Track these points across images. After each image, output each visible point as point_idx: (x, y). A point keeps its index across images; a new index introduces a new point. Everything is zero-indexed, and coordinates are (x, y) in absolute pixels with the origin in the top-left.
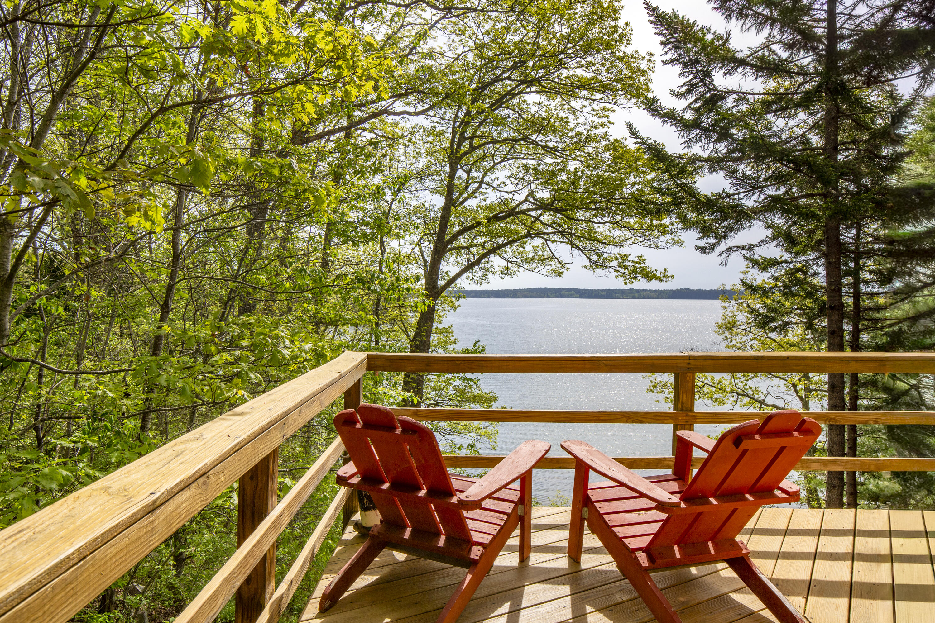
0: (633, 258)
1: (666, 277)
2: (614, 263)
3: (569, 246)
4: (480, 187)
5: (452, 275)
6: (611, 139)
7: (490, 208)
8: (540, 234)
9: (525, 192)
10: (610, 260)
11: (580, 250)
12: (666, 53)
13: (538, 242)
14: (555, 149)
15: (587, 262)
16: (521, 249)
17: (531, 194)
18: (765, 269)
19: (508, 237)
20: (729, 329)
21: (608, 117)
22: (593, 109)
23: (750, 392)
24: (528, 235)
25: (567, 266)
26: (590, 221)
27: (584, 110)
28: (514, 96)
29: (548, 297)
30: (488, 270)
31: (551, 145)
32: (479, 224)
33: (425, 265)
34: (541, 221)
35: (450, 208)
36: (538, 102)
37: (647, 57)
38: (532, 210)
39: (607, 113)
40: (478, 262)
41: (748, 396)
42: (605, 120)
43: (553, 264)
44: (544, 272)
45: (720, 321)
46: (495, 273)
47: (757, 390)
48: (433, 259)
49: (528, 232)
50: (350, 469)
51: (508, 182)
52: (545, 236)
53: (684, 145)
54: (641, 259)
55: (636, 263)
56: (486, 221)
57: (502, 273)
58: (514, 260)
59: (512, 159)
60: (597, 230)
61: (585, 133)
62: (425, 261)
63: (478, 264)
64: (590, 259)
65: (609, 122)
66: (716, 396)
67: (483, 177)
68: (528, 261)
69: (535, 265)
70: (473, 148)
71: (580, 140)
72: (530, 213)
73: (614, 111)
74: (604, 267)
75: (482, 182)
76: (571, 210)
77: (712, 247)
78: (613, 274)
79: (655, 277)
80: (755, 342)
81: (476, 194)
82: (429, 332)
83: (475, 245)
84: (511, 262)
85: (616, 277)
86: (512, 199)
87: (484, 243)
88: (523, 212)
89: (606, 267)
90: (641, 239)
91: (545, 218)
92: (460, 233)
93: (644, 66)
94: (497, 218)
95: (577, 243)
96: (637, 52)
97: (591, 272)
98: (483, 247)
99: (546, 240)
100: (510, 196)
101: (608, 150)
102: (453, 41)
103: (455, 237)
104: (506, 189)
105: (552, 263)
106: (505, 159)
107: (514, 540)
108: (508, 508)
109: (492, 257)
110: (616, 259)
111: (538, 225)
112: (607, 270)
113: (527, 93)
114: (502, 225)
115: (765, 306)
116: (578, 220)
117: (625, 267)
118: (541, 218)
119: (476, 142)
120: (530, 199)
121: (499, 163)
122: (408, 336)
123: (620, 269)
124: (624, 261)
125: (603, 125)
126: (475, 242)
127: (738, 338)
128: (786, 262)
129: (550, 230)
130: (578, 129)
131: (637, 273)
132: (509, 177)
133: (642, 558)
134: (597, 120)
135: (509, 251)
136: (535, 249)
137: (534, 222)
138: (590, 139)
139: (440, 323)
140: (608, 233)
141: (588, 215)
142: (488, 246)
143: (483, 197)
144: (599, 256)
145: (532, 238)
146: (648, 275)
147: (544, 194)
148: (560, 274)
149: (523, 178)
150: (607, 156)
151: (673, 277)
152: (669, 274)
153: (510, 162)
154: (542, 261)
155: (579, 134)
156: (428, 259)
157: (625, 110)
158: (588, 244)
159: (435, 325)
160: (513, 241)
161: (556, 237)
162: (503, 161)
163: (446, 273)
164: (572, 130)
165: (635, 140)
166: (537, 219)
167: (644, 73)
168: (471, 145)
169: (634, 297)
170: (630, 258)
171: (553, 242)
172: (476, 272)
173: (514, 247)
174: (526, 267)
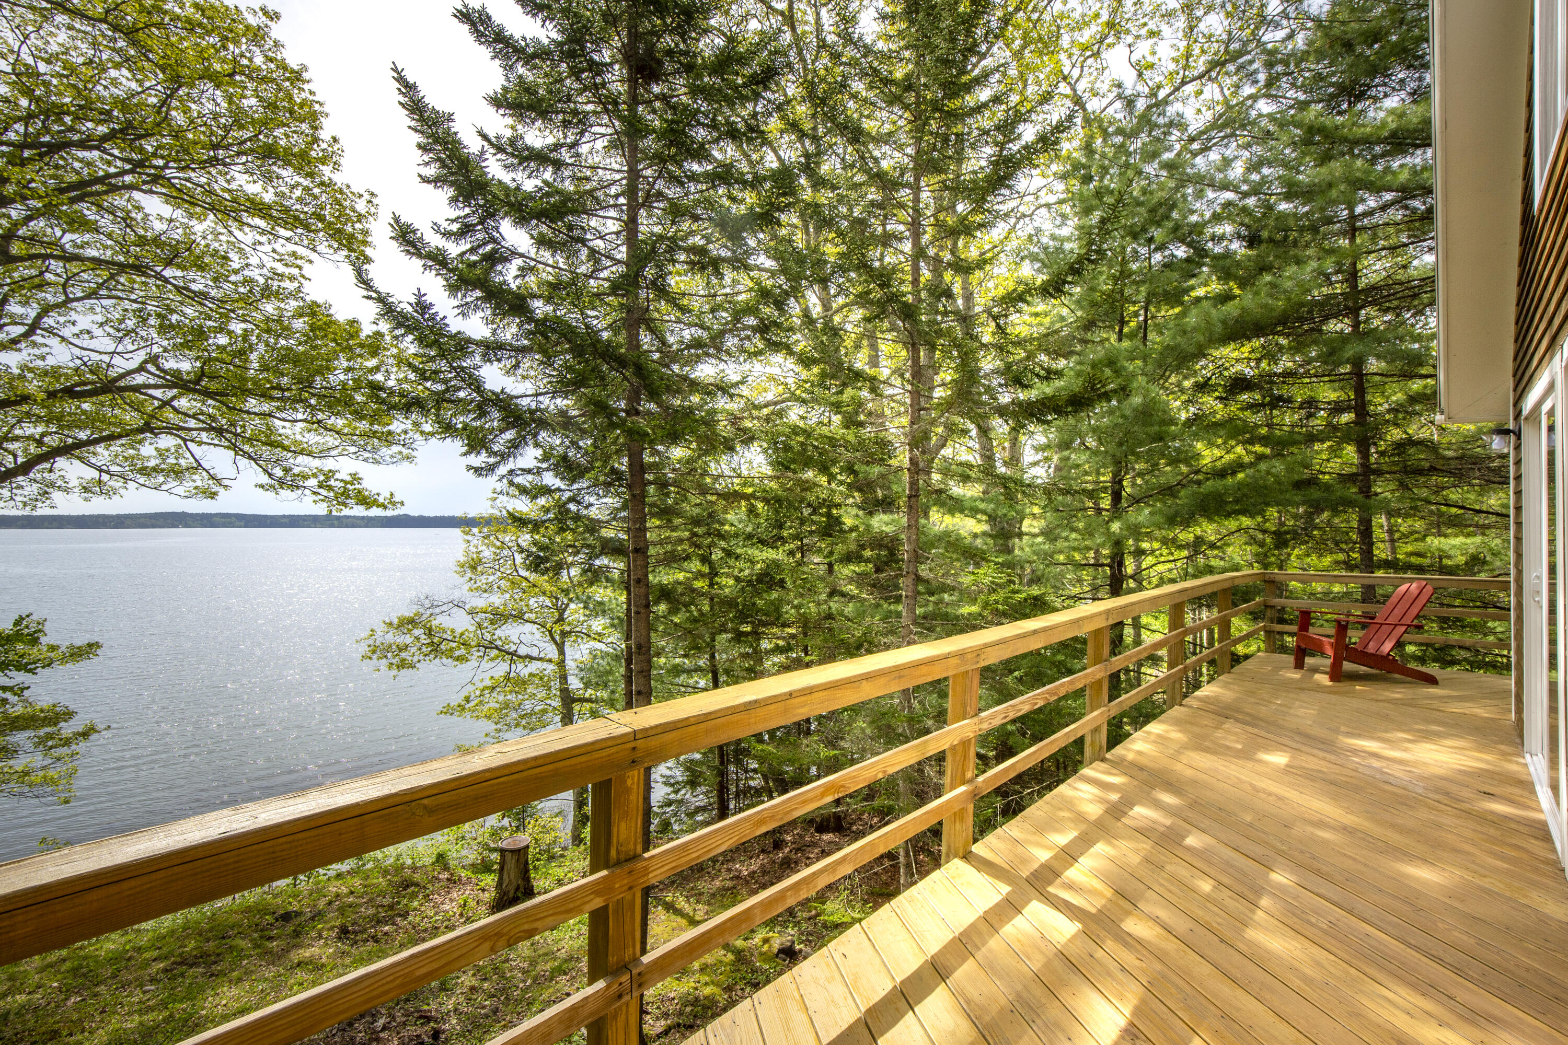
0: (344, 475)
1: (392, 502)
2: (312, 482)
3: (232, 453)
4: (30, 333)
6: (308, 298)
7: (54, 373)
8: (171, 429)
9: (141, 356)
10: (305, 477)
11: (250, 458)
12: (427, 164)
13: (167, 441)
14: (204, 295)
15: (265, 479)
16: (132, 452)
17: (153, 359)
18: (535, 497)
19: (102, 430)
20: (474, 568)
21: (300, 268)
22: (274, 251)
23: (499, 643)
24: (147, 428)
25: (226, 482)
26: (270, 415)
27: (258, 248)
28: (114, 189)
29: (187, 526)
30: (52, 485)
31: (194, 287)
32: (26, 399)
34: (174, 408)
36: (168, 216)
37: (367, 196)
38: (156, 387)
39: (299, 262)
40: (24, 469)
41: (497, 648)
42: (295, 271)
43: (199, 480)
44: (180, 490)
45: (463, 559)
46: (67, 490)
47: (507, 641)
49: (147, 424)
51: (98, 332)
52: (182, 433)
53: (457, 311)
54: (355, 478)
55: (346, 483)
56: (43, 395)
57: (86, 489)
58: (114, 468)
59: (109, 297)
60: (281, 431)
61: (262, 281)
63: (26, 473)
64: (270, 475)
65: (303, 277)
66: (457, 653)
67: (39, 317)
68: (144, 471)
69: (161, 479)
71: (250, 291)
72: (150, 392)
73: (311, 262)
74: (294, 487)
75: (34, 326)
76: (235, 395)
77: (491, 468)
78: (309, 498)
79: (376, 503)
80: (503, 583)
83: (16, 439)
84: (108, 472)
85: (315, 503)
86: (109, 365)
87: (43, 435)
88: (137, 389)
89: (298, 487)
90: (353, 449)
91: (183, 403)
93: (361, 206)
94: (70, 392)
95: (246, 448)
96: (348, 187)
97: (271, 494)
98: (40, 442)
99: (185, 440)
100: (106, 358)
101: (301, 316)
104: (93, 344)
105: (196, 477)
106: (92, 294)
109: (61, 462)
110: (315, 476)
111: (169, 414)
112: (299, 492)
113: (145, 192)
114: (86, 406)
115: (535, 543)
116: (248, 412)
117: (330, 488)
118: (175, 403)
120: (151, 367)
121: (77, 299)
123: (321, 491)
124: (328, 479)
125: (292, 278)
126: (18, 432)
127: (483, 578)
128: (559, 490)
129: (192, 423)
130: (247, 273)
131: (348, 497)
132: (101, 325)
134: (280, 268)
135: (102, 454)
136: (162, 453)
137: (160, 408)
138: (267, 293)
140: (299, 437)
141: (266, 407)
142: (52, 441)
143: (37, 352)
144: (287, 470)
145: (156, 435)
146: (365, 500)
148: (213, 495)
149: (134, 331)
150: (299, 324)
151: (402, 503)
152: (396, 499)
153: (105, 302)
154: (177, 473)
155: (248, 281)
157: (329, 264)
158: (266, 451)
160: (112, 438)
161: (204, 436)
162: (88, 297)
164: (236, 272)
165: (365, 293)
166: (165, 403)
167: (360, 218)
169: (332, 526)
170: (337, 476)
171: (201, 443)
172: (20, 487)
173: (116, 448)
174: (142, 481)
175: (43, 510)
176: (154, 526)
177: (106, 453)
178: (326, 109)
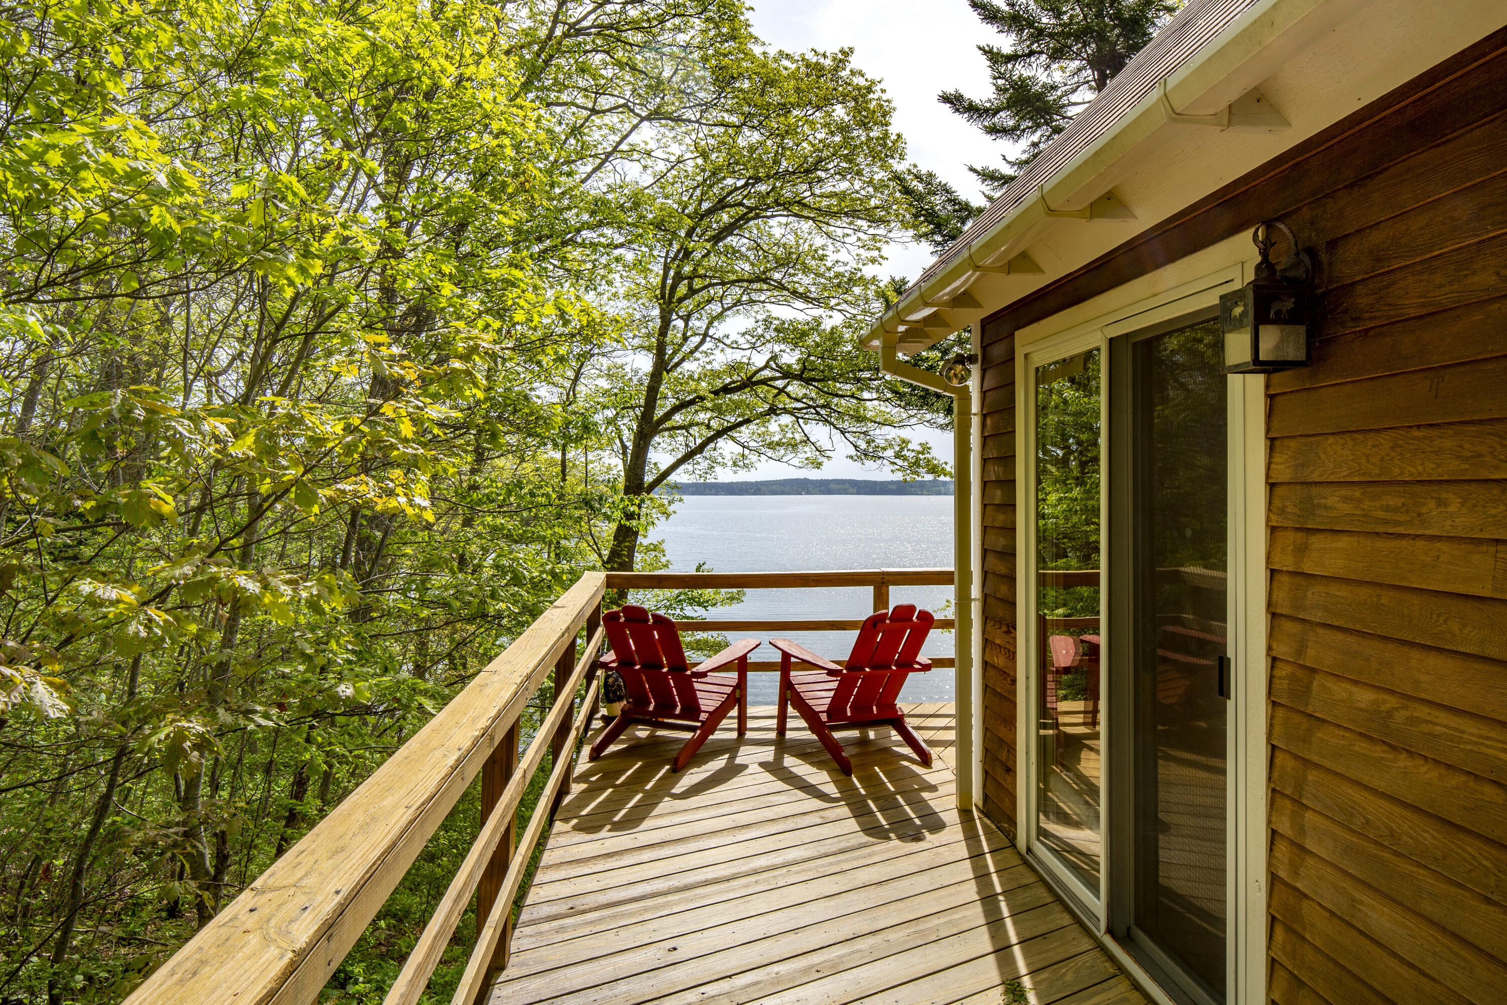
0: (916, 445)
2: (890, 453)
3: (827, 427)
4: (702, 342)
5: (663, 467)
7: (716, 374)
8: (787, 410)
10: (884, 448)
11: (841, 432)
15: (853, 452)
16: (763, 429)
17: (774, 358)
19: (744, 414)
21: (879, 249)
22: (859, 239)
24: (773, 411)
25: (828, 453)
27: (847, 240)
29: (809, 493)
30: (715, 460)
32: (702, 398)
33: (624, 453)
34: (787, 394)
35: (661, 374)
38: (776, 379)
39: (878, 245)
40: (701, 449)
42: (875, 253)
43: (809, 452)
44: (795, 461)
46: (724, 465)
48: (637, 445)
49: (771, 408)
50: (609, 657)
52: (794, 413)
54: (926, 448)
55: (919, 453)
56: (711, 394)
57: (735, 463)
58: (752, 444)
59: (748, 302)
61: (848, 273)
62: (624, 447)
63: (701, 452)
64: (855, 447)
65: (882, 257)
67: (708, 328)
68: (772, 446)
69: (783, 452)
70: (692, 292)
71: (840, 284)
72: (772, 383)
73: (887, 242)
74: (875, 458)
75: (706, 335)
78: (888, 467)
79: (943, 472)
81: (697, 355)
82: (632, 550)
83: (696, 425)
84: (748, 448)
85: (892, 471)
86: (748, 364)
87: (710, 421)
88: (764, 382)
89: (880, 458)
90: (927, 417)
91: (793, 390)
92: (675, 409)
94: (727, 389)
96: (915, 166)
97: (858, 464)
98: (708, 427)
99: (797, 418)
102: (664, 135)
103: (668, 416)
105: (807, 449)
106: (738, 302)
107: (734, 712)
108: (729, 690)
109: (721, 442)
110: (891, 445)
111: (784, 399)
112: (879, 462)
114: (735, 398)
116: (838, 395)
117: (905, 459)
118: (787, 390)
119: (698, 283)
120: (772, 363)
121: (729, 309)
122: (600, 555)
123: (897, 461)
124: (902, 449)
125: (873, 261)
126: (696, 420)
130: (836, 269)
131: (919, 466)
132: (743, 334)
133: (824, 717)
134: (865, 254)
135: (744, 433)
136: (782, 429)
137: (778, 394)
138: (853, 283)
139: (645, 537)
140: (883, 409)
142: (715, 425)
143: (708, 360)
144: (869, 442)
145: (778, 415)
147: (791, 358)
148: (818, 465)
149: (763, 336)
153: (745, 307)
154: (793, 446)
156: (630, 445)
157: (900, 245)
159: (640, 539)
160: (750, 420)
162: (735, 305)
163: (655, 464)
164: (829, 269)
166: (781, 391)
168: (690, 288)
170: (910, 446)
171: (806, 420)
172: (698, 463)
173: (752, 426)
174: (769, 454)
175: (711, 480)
176: (783, 493)
177: (747, 431)
178: (893, 105)
